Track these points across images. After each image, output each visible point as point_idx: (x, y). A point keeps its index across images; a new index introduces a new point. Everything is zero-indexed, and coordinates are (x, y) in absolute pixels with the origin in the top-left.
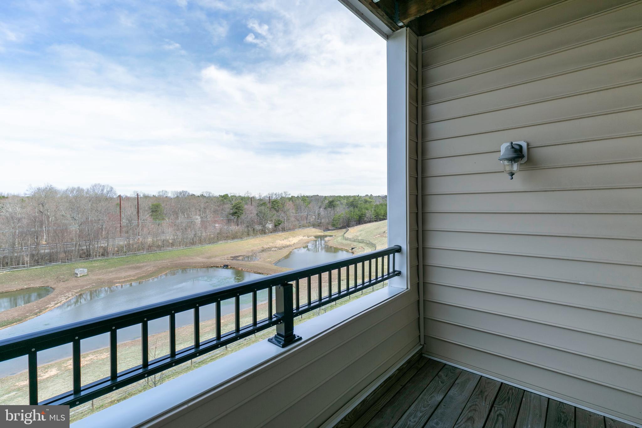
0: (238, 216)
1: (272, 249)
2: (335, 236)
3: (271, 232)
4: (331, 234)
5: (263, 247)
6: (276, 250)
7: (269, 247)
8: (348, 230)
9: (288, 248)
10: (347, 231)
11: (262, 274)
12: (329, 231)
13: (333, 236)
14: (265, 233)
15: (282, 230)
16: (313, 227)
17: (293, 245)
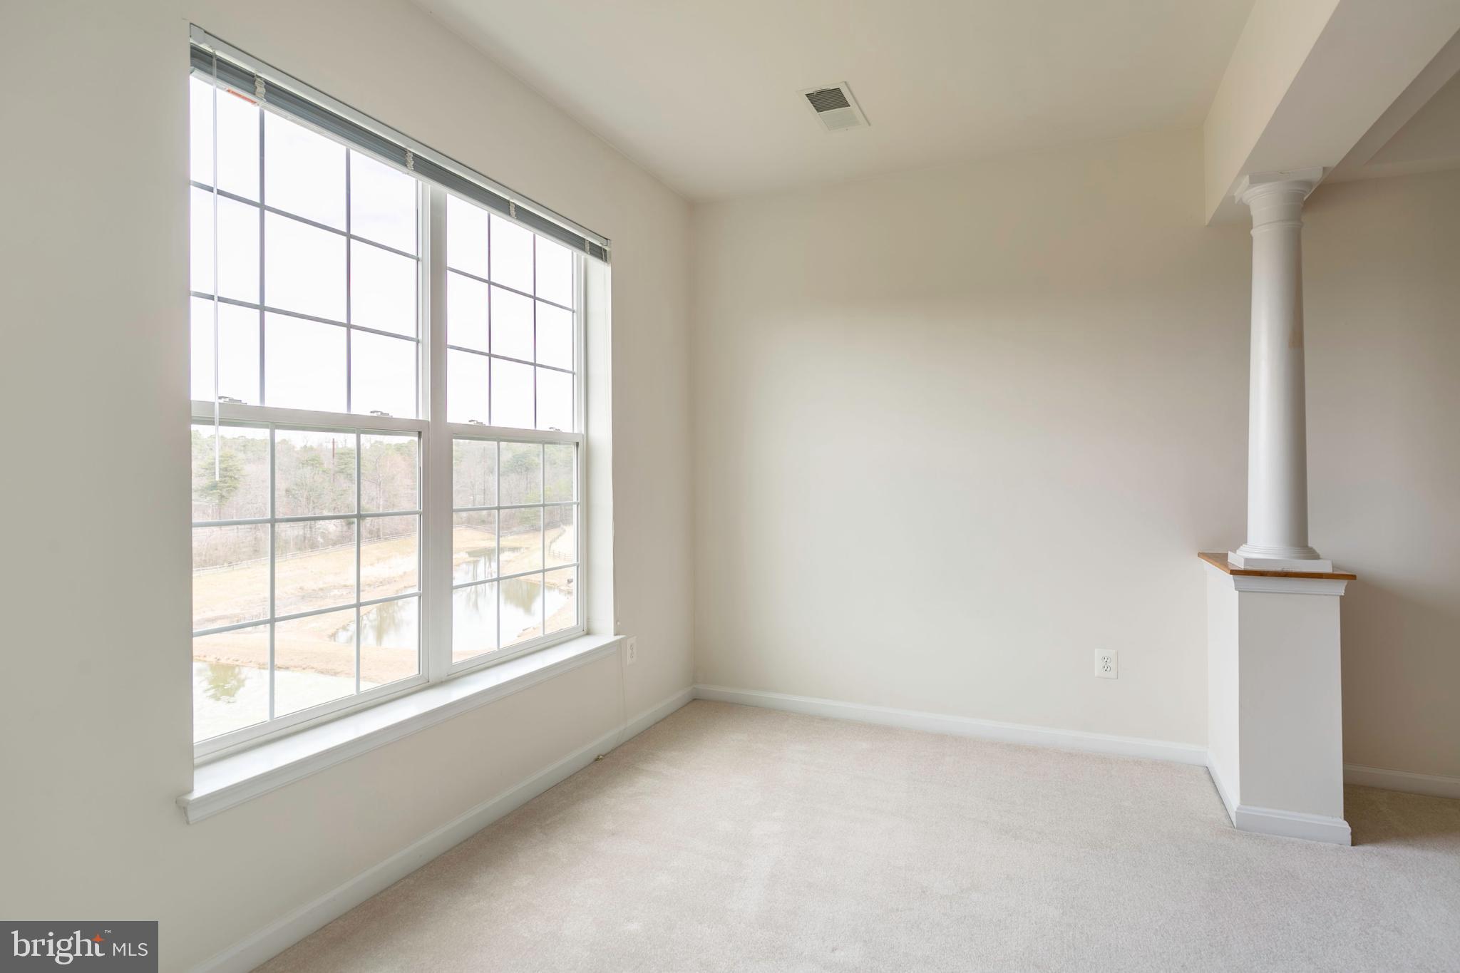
0: (222, 497)
1: (332, 594)
2: (527, 548)
3: (334, 544)
4: (517, 545)
5: (301, 588)
6: (345, 593)
7: (321, 586)
8: (565, 531)
9: (385, 587)
10: (560, 535)
11: (287, 668)
12: (512, 537)
13: (522, 550)
14: (313, 546)
15: (368, 536)
16: (467, 527)
17: (401, 577)
